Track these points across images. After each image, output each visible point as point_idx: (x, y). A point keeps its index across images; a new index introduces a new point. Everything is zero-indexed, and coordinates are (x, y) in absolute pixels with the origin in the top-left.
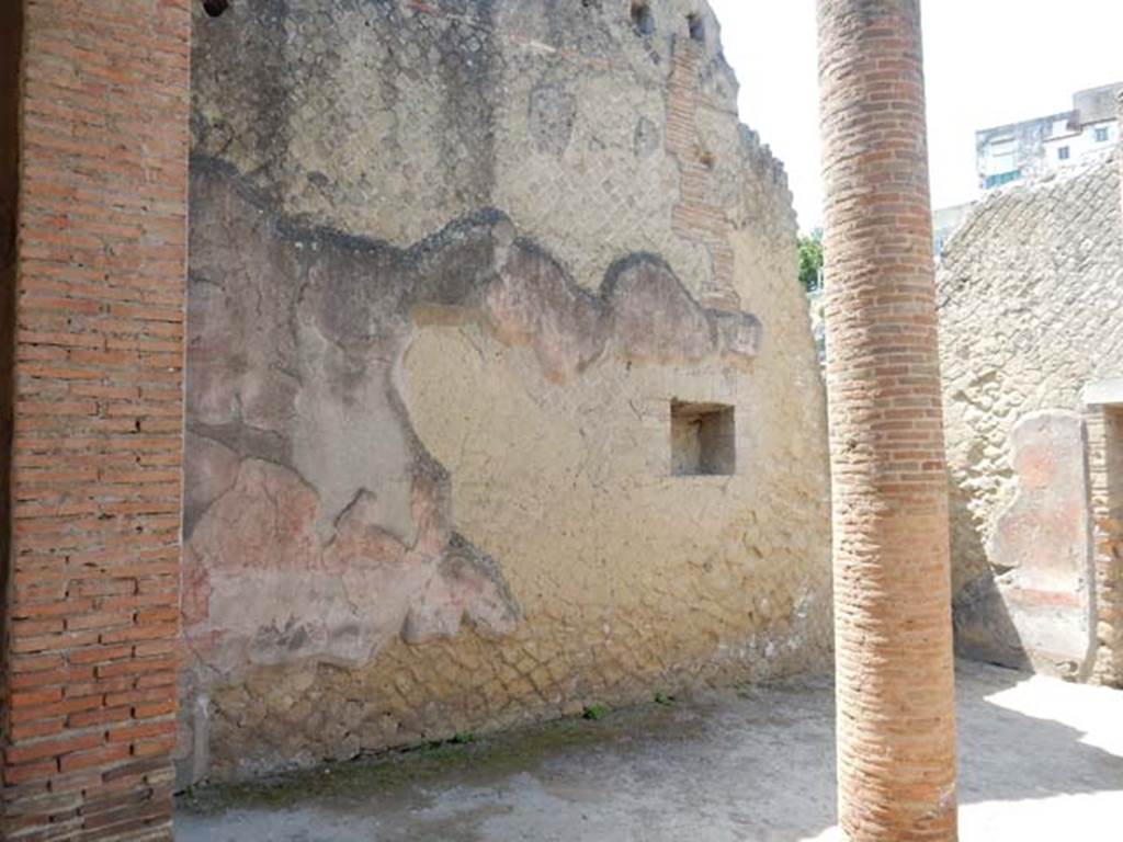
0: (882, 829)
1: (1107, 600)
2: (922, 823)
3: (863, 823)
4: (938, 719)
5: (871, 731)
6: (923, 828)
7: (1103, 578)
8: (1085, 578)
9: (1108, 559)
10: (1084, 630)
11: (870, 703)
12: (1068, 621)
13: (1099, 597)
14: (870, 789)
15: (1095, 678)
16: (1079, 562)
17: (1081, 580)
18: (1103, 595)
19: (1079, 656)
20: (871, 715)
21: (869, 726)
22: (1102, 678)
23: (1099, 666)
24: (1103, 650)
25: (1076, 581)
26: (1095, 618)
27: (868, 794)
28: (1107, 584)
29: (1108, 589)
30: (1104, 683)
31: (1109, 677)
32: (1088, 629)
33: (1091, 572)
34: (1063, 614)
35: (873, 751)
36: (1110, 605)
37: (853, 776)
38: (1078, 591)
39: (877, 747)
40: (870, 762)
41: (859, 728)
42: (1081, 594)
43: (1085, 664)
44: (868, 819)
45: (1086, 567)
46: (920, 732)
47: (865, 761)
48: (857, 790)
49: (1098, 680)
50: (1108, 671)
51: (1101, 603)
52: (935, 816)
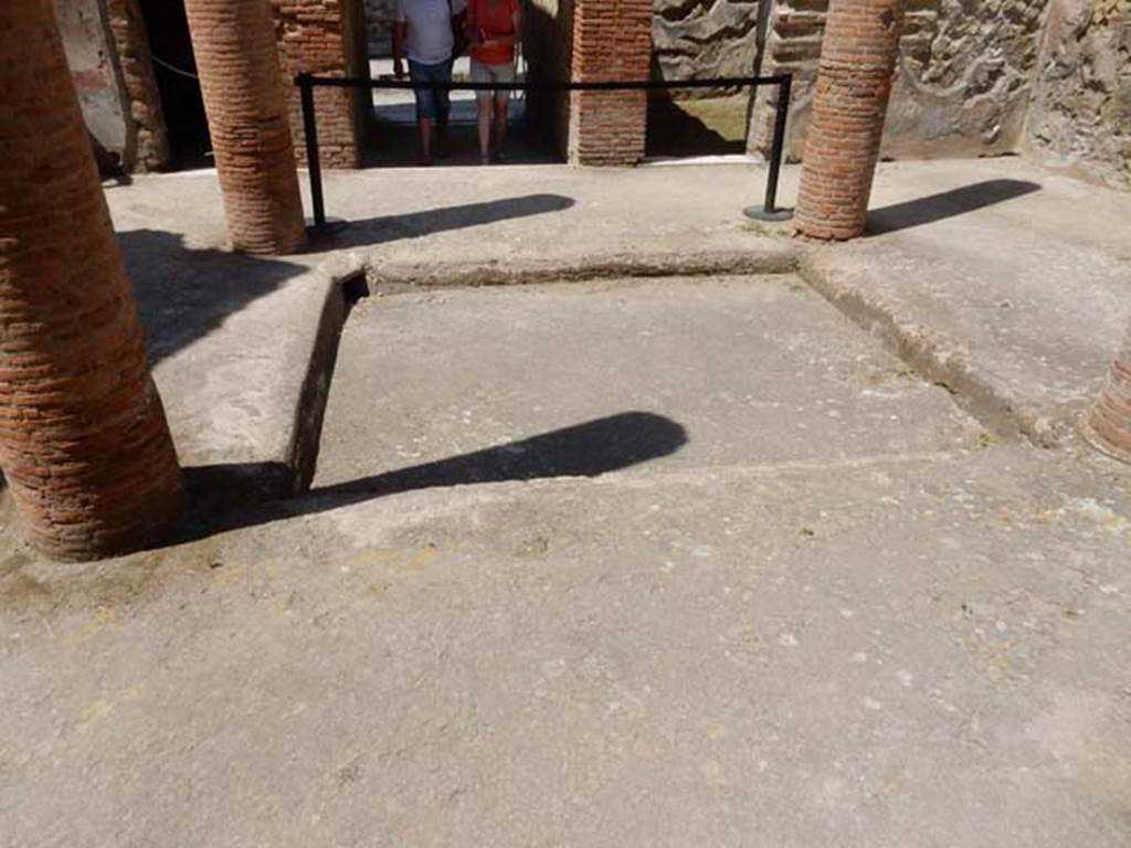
0: (81, 465)
1: (134, 74)
2: (133, 434)
3: (54, 469)
4: (117, 300)
5: (27, 349)
6: (135, 439)
7: (124, 46)
8: (105, 49)
9: (125, 23)
10: (117, 113)
11: (14, 310)
12: (97, 106)
13: (125, 70)
14: (51, 425)
15: (141, 166)
16: (94, 31)
17: (100, 53)
18: (127, 67)
19: (118, 144)
20: (23, 327)
21: (24, 343)
22: (146, 164)
23: (143, 152)
24: (143, 133)
25: (97, 55)
26: (126, 97)
27: (52, 432)
28: (129, 54)
29: (133, 60)
30: (151, 169)
31: (152, 162)
32: (121, 113)
33: (110, 41)
34: (91, 98)
35: (43, 375)
36: (138, 79)
37: (20, 417)
38: (101, 67)
39: (46, 367)
40: (40, 391)
41: (8, 351)
42: (104, 70)
43: (125, 152)
44: (60, 462)
45: (103, 36)
46: (99, 325)
47: (32, 392)
48: (30, 432)
49: (144, 167)
50: (151, 156)
51: (129, 78)
52: (144, 417)
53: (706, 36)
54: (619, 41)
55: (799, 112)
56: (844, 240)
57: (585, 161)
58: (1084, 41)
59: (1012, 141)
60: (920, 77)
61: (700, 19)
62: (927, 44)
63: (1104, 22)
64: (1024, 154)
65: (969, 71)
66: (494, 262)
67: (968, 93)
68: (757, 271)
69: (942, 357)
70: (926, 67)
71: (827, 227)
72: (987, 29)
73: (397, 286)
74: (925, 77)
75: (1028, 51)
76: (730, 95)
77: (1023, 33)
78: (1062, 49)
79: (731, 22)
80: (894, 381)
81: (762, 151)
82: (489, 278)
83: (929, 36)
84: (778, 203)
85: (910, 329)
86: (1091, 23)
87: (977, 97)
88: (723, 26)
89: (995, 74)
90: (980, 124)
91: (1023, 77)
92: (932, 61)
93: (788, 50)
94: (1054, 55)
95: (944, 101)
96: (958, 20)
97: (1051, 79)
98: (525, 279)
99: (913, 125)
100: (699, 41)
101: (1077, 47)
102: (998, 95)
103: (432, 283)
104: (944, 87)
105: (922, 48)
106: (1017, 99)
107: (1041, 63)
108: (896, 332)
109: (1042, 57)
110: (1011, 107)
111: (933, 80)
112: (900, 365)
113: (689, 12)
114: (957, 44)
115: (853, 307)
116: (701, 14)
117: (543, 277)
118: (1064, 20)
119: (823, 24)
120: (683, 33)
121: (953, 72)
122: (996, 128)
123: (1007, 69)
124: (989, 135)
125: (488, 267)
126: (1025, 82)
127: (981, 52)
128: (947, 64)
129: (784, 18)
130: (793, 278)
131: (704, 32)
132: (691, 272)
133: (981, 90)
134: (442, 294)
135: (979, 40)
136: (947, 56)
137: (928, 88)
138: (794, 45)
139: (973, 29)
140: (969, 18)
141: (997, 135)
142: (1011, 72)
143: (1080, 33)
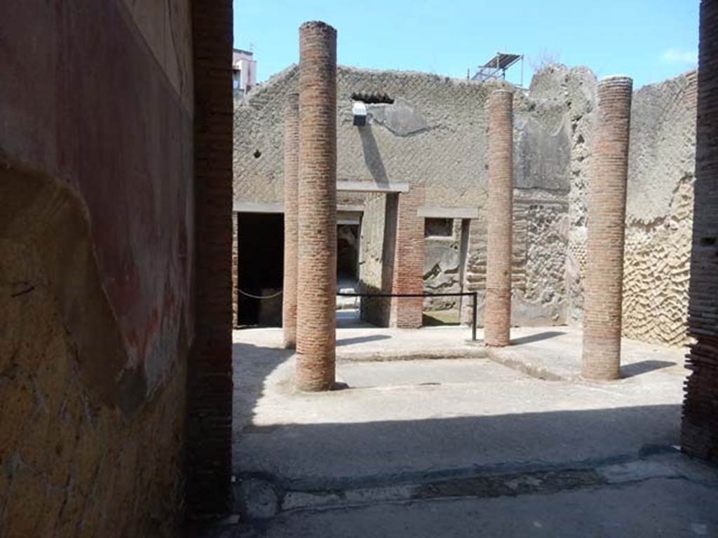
53: (436, 286)
54: (411, 284)
55: (480, 309)
56: (503, 346)
57: (399, 326)
58: (580, 284)
59: (564, 320)
60: (523, 296)
61: (434, 280)
62: (524, 285)
63: (584, 277)
64: (570, 325)
65: (542, 294)
66: (378, 353)
67: (543, 302)
68: (474, 357)
69: (539, 370)
70: (525, 293)
71: (496, 342)
72: (545, 280)
73: (344, 361)
74: (526, 296)
75: (562, 288)
76: (448, 309)
77: (559, 282)
78: (574, 287)
79: (446, 281)
80: (526, 379)
81: (467, 323)
82: (377, 359)
83: (524, 282)
84: (477, 337)
85: (529, 364)
86: (580, 278)
87: (546, 304)
88: (443, 282)
89: (552, 295)
90: (550, 314)
91: (562, 297)
92: (527, 291)
93: (473, 287)
94: (571, 289)
95: (534, 305)
96: (534, 277)
97: (572, 297)
98: (390, 359)
99: (524, 314)
100: (433, 288)
101: (578, 286)
102: (555, 302)
103: (356, 360)
104: (533, 300)
105: (523, 287)
106: (562, 304)
107: (568, 292)
108: (524, 366)
109: (568, 289)
110: (561, 307)
111: (528, 297)
112: (528, 376)
113: (428, 277)
114: (535, 285)
115: (509, 363)
116: (433, 278)
117: (396, 358)
118: (571, 277)
119: (485, 279)
120: (426, 285)
121: (536, 295)
122: (557, 315)
123: (556, 294)
124: (555, 317)
125: (376, 354)
126: (563, 298)
127: (544, 288)
128: (532, 292)
129: (470, 276)
130: (487, 359)
131: (435, 284)
132: (449, 357)
133: (547, 301)
134: (360, 364)
135: (543, 284)
136: (532, 289)
137: (528, 301)
138: (474, 285)
139: (540, 280)
140: (538, 276)
141: (558, 318)
142: (557, 295)
143: (578, 282)
